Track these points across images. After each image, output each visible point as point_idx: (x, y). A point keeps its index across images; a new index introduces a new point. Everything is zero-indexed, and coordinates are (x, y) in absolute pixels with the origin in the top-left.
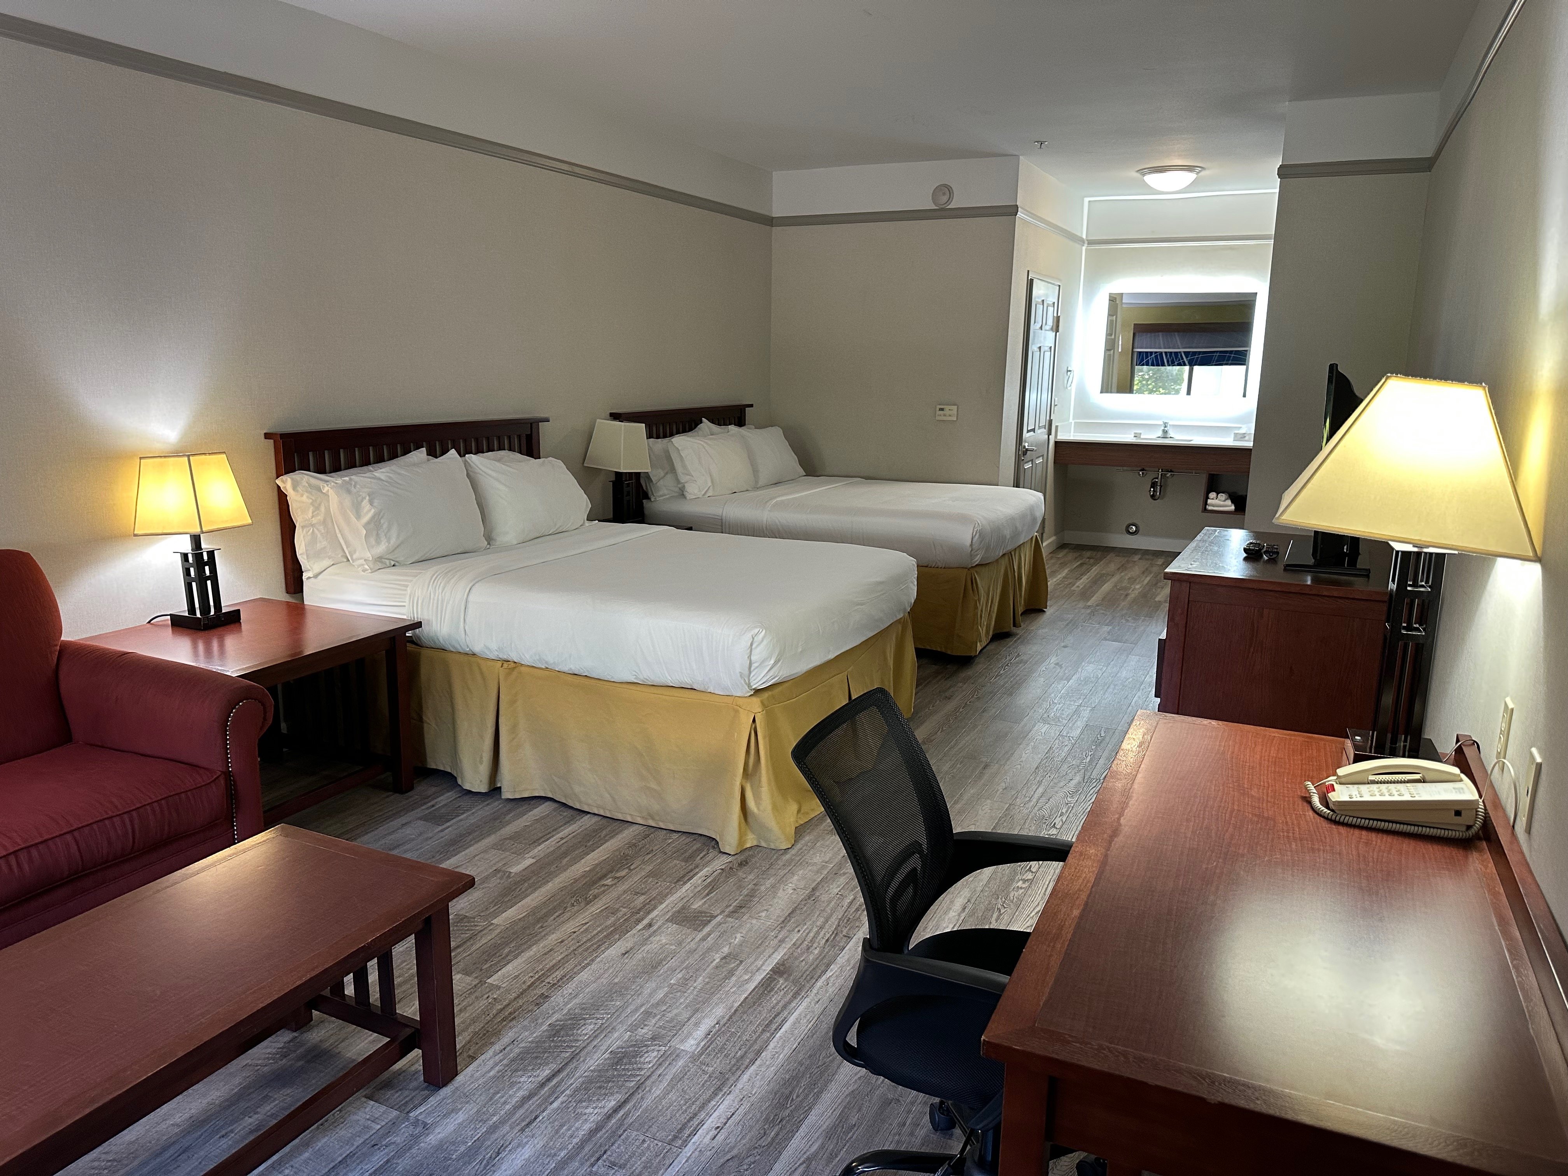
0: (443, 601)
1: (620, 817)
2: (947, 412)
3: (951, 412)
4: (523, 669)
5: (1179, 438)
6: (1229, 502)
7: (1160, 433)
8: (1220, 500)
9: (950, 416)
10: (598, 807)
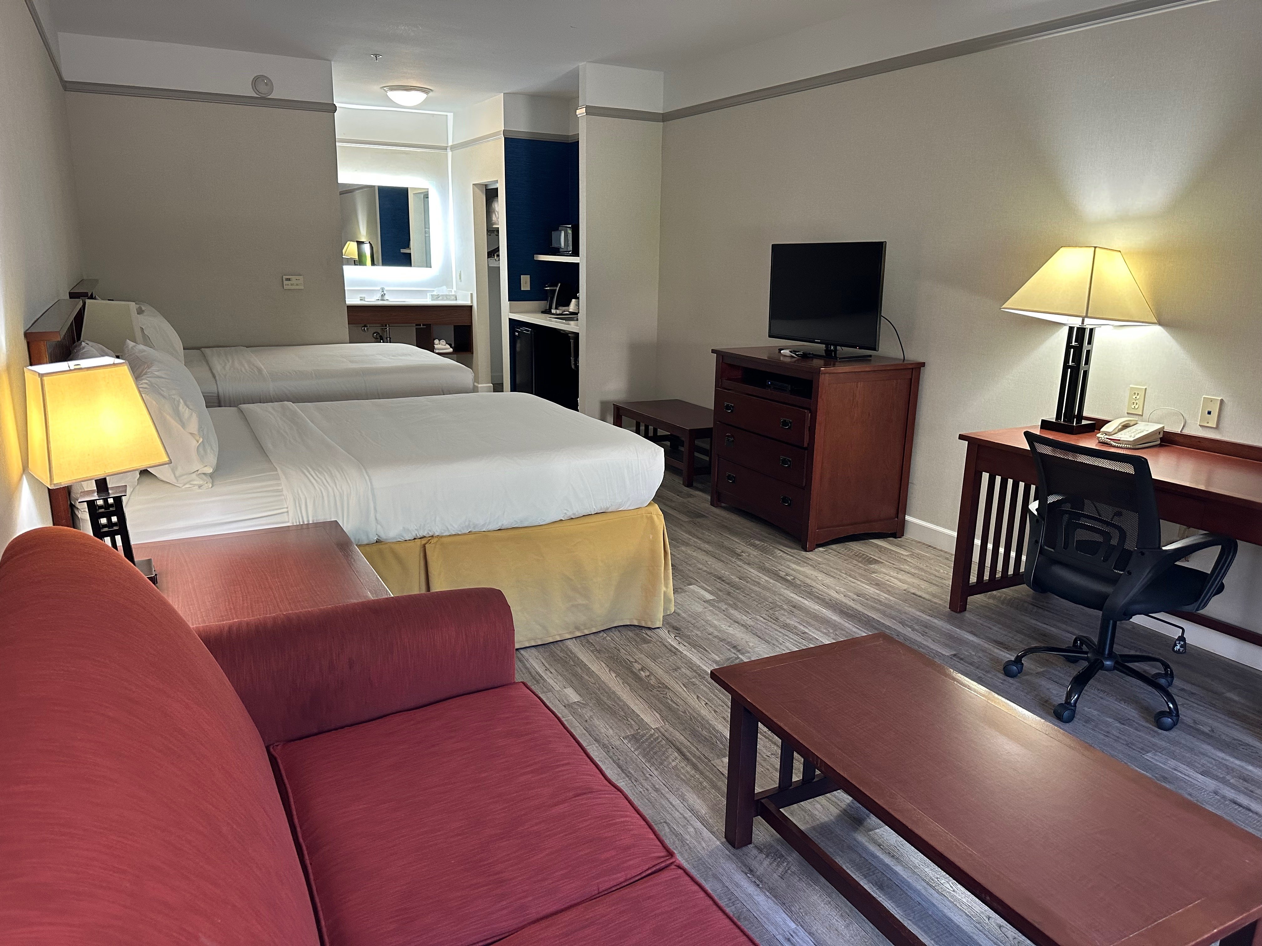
0: (341, 496)
1: (551, 640)
2: (293, 281)
3: (298, 282)
4: (444, 540)
5: (393, 300)
6: (448, 346)
7: (378, 296)
8: (442, 345)
9: (297, 285)
10: (529, 640)
